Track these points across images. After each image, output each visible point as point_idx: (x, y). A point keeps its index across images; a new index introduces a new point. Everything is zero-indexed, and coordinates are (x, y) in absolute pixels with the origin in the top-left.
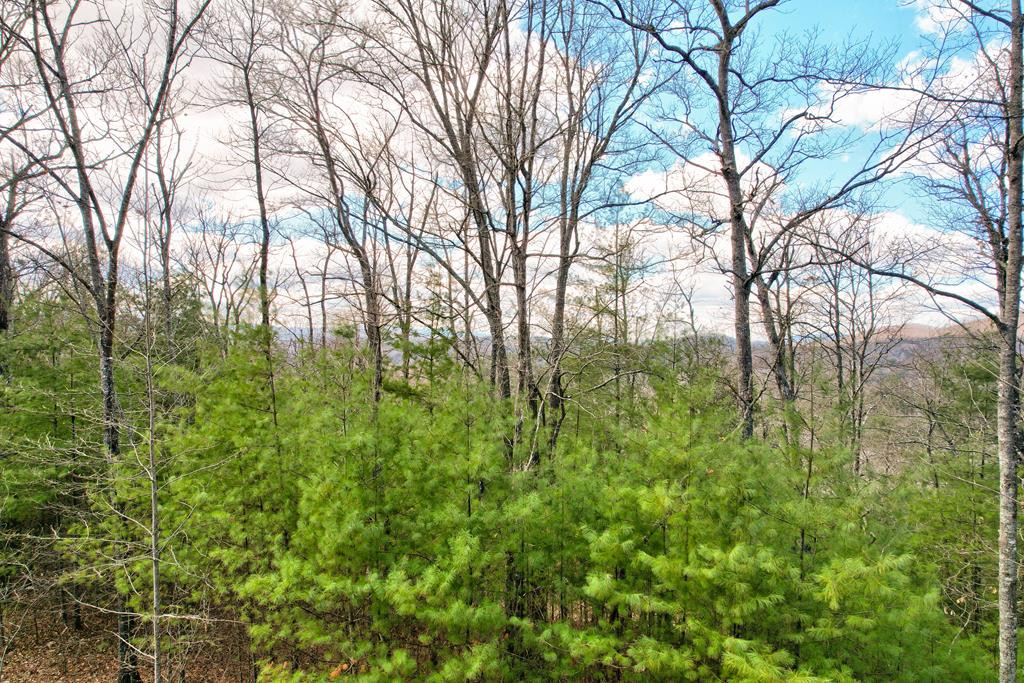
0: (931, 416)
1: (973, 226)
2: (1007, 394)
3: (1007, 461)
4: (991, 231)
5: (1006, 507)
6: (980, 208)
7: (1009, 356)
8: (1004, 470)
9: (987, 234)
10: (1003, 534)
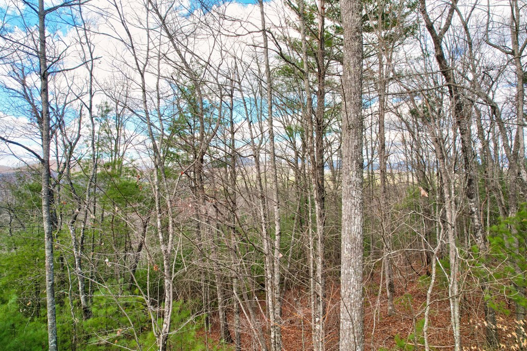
0: (11, 212)
1: (29, 113)
2: (46, 194)
3: (48, 226)
4: (38, 117)
5: (48, 249)
6: (32, 104)
7: (46, 175)
8: (46, 231)
9: (36, 118)
10: (47, 262)
